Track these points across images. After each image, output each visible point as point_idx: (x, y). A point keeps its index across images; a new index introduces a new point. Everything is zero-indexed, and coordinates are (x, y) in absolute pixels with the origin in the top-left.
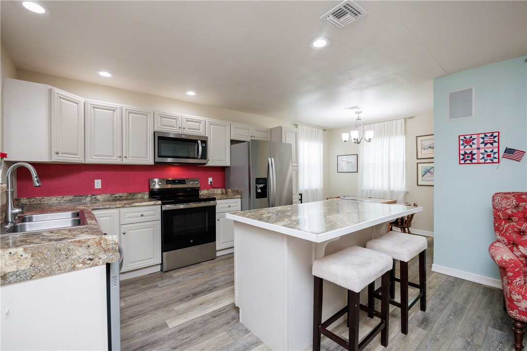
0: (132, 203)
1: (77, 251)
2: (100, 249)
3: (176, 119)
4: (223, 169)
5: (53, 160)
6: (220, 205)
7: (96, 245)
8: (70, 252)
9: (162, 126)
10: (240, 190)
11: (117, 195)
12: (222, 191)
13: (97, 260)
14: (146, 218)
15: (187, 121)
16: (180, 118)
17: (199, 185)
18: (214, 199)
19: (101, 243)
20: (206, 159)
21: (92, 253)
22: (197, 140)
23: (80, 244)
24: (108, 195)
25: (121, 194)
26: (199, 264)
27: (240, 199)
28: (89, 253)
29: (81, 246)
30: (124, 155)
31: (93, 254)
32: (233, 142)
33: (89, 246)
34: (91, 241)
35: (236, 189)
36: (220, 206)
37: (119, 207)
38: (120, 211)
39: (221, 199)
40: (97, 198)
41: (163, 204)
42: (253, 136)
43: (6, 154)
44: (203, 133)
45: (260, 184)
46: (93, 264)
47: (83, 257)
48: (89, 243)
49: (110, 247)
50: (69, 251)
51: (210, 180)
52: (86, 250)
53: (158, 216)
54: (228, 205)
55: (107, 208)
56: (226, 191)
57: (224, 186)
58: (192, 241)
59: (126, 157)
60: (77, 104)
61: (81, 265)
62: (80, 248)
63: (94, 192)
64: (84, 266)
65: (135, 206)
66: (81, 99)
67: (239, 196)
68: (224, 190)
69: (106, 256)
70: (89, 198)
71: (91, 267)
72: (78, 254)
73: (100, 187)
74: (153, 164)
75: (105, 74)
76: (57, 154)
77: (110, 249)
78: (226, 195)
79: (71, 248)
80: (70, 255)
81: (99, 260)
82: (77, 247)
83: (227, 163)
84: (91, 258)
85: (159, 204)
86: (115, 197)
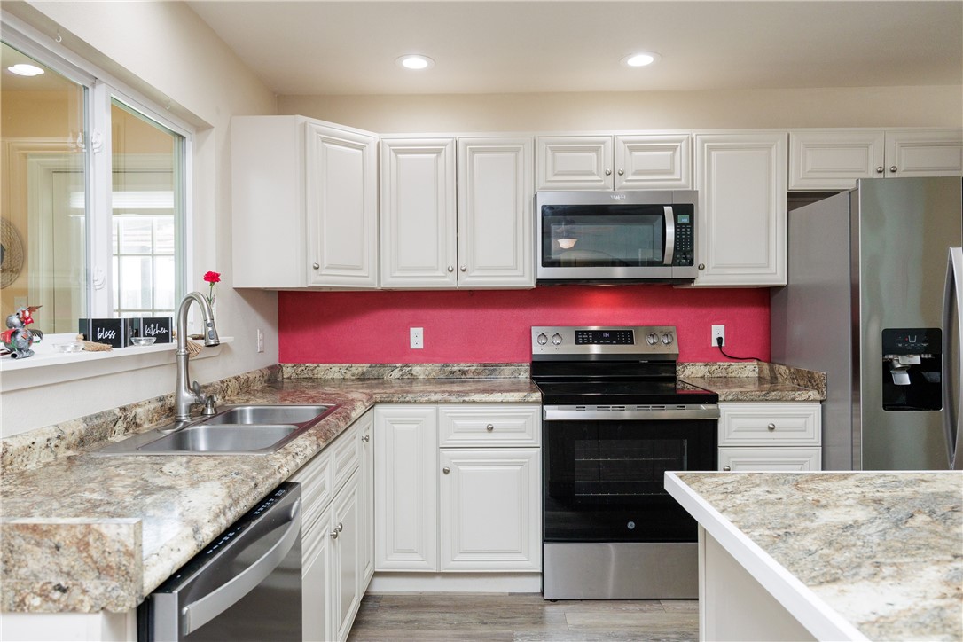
0: (467, 393)
1: (29, 556)
2: (86, 563)
3: (597, 150)
4: (763, 296)
5: (309, 285)
6: (735, 421)
7: (74, 549)
8: (15, 556)
9: (556, 175)
10: (820, 373)
11: (455, 368)
12: (761, 371)
13: (76, 594)
14: (499, 436)
15: (632, 149)
16: (610, 144)
17: (674, 349)
18: (713, 399)
19: (87, 544)
20: (691, 263)
21: (65, 569)
22: (661, 207)
23: (37, 537)
24: (437, 367)
25: (463, 366)
26: (655, 605)
27: (818, 407)
28: (58, 570)
29: (38, 544)
30: (462, 265)
31: (68, 574)
32: (796, 199)
33: (58, 548)
34: (64, 534)
35: (805, 368)
36: (737, 422)
37: (437, 402)
38: (437, 410)
39: (738, 400)
40: (414, 373)
41: (547, 401)
42: (888, 166)
43: (218, 275)
44: (683, 182)
45: (904, 352)
46: (67, 606)
47: (44, 578)
48: (58, 538)
49: (113, 560)
50: (11, 551)
51: (718, 331)
52: (50, 559)
53: (535, 437)
54: (768, 422)
55: (409, 402)
56: (772, 370)
57: (768, 354)
58: (631, 525)
59: (464, 270)
60: (361, 148)
61: (37, 601)
62: (36, 549)
63: (407, 356)
64: (45, 606)
65: (474, 402)
66: (369, 137)
67: (813, 394)
68: (765, 366)
69: (101, 589)
70: (397, 370)
71: (61, 611)
72: (34, 566)
73: (420, 346)
74: (533, 285)
75: (415, 63)
76: (315, 271)
77: (111, 568)
78: (769, 388)
79: (17, 542)
80: (14, 566)
81: (81, 597)
82: (29, 543)
83: (773, 273)
84: (63, 584)
85: (535, 403)
86: (452, 372)
